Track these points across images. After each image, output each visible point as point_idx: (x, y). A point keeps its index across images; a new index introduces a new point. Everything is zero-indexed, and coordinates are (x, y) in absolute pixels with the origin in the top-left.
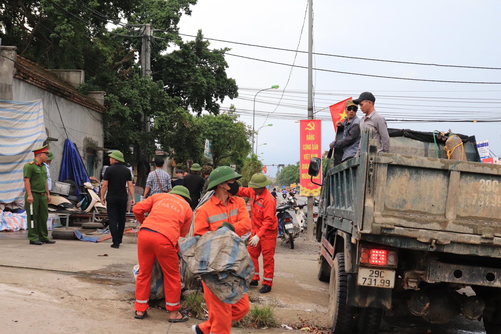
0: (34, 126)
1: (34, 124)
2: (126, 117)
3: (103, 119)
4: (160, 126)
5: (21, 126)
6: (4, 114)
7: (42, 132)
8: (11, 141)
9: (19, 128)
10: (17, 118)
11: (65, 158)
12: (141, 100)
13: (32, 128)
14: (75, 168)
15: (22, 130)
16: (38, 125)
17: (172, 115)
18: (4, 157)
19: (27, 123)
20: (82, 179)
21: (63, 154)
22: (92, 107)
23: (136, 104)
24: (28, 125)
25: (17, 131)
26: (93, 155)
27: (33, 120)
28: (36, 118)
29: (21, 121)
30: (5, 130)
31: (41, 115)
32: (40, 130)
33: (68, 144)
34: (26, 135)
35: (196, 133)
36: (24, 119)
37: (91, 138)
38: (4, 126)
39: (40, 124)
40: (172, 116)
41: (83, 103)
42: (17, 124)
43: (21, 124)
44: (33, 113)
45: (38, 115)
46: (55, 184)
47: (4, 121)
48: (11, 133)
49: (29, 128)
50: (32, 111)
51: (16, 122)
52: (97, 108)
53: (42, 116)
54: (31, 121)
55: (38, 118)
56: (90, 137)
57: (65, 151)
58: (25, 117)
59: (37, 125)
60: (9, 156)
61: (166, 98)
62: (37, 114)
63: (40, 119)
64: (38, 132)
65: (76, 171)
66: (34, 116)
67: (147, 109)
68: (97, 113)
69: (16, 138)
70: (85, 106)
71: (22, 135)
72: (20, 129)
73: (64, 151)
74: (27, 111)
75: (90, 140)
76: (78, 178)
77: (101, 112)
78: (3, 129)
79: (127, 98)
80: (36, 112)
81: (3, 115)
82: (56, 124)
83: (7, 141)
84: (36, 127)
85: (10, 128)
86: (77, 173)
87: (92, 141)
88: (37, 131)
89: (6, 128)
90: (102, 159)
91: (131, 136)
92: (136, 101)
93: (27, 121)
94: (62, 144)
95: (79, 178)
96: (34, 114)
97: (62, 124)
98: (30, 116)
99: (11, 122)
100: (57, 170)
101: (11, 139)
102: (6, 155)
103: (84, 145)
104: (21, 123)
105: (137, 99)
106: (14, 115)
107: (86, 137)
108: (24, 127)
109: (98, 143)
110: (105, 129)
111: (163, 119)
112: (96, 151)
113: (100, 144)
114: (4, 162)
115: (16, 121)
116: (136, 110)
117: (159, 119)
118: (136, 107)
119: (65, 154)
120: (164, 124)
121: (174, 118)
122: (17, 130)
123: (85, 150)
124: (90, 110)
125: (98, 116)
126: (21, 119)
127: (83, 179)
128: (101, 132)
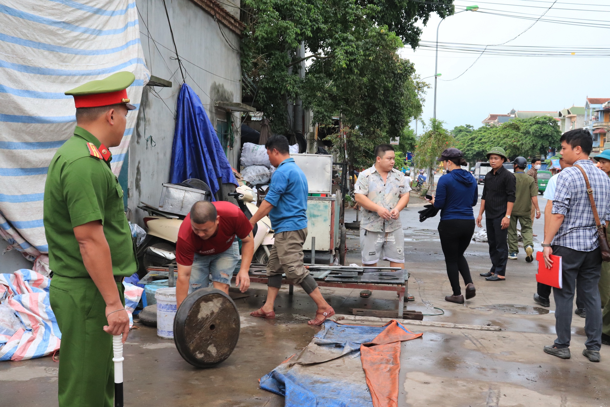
0: (119, 45)
1: (117, 40)
2: (289, 41)
3: (241, 48)
4: (348, 63)
5: (86, 44)
6: (43, 6)
7: (138, 60)
8: (63, 82)
9: (82, 48)
10: (77, 21)
11: (180, 128)
12: (309, 10)
13: (114, 50)
14: (205, 149)
15: (90, 57)
16: (127, 45)
17: (367, 40)
18: (48, 125)
19: (99, 38)
20: (220, 175)
21: (177, 118)
22: (224, 18)
23: (300, 18)
24: (101, 42)
25: (78, 57)
26: (226, 121)
27: (115, 31)
28: (121, 26)
29: (85, 32)
30: (46, 53)
31: (133, 20)
32: (135, 56)
33: (187, 95)
34: (100, 68)
35: (400, 79)
36: (94, 27)
37: (223, 87)
38: (42, 41)
39: (133, 42)
40: (367, 43)
41: (209, 6)
42: (76, 39)
43: (86, 40)
44: (113, 13)
45: (126, 18)
46: (169, 192)
47: (41, 26)
48: (63, 61)
49: (106, 52)
50: (111, 8)
51: (75, 34)
52: (233, 21)
53: (134, 23)
54: (109, 33)
55: (126, 27)
56: (221, 84)
57: (181, 112)
58: (96, 22)
59: (124, 43)
60: (59, 123)
61: (351, 8)
62: (122, 17)
63: (130, 29)
64: (130, 62)
65: (207, 156)
66: (117, 22)
67: (319, 29)
68: (231, 33)
69: (75, 75)
70: (212, 16)
71: (90, 68)
72: (86, 53)
73: (178, 111)
74: (98, 6)
75: (220, 90)
76: (211, 173)
77: (238, 31)
78: (42, 50)
79: (283, 6)
80: (121, 13)
81: (41, 11)
82: (161, 48)
83: (54, 82)
84: (122, 48)
85: (60, 48)
86: (210, 163)
87: (225, 91)
88: (126, 60)
89: (51, 49)
90: (239, 130)
91: (290, 83)
92: (301, 12)
93: (100, 32)
94: (173, 96)
95: (214, 173)
96: (116, 18)
97: (174, 50)
98: (107, 21)
99: (60, 32)
100: (165, 155)
101: (63, 77)
102: (52, 119)
103: (212, 100)
104: (85, 36)
105: (302, 7)
106: (67, 13)
107: (215, 83)
108: (93, 48)
109: (233, 95)
110: (244, 68)
111: (352, 47)
112: (231, 113)
113: (237, 99)
114: (48, 140)
115: (73, 30)
116: (301, 30)
117: (346, 48)
118: (301, 24)
119: (180, 119)
120: (355, 59)
121: (372, 46)
122: (76, 54)
123: (214, 111)
124: (221, 26)
125: (233, 41)
126: (86, 25)
127: (222, 175)
128: (238, 76)
